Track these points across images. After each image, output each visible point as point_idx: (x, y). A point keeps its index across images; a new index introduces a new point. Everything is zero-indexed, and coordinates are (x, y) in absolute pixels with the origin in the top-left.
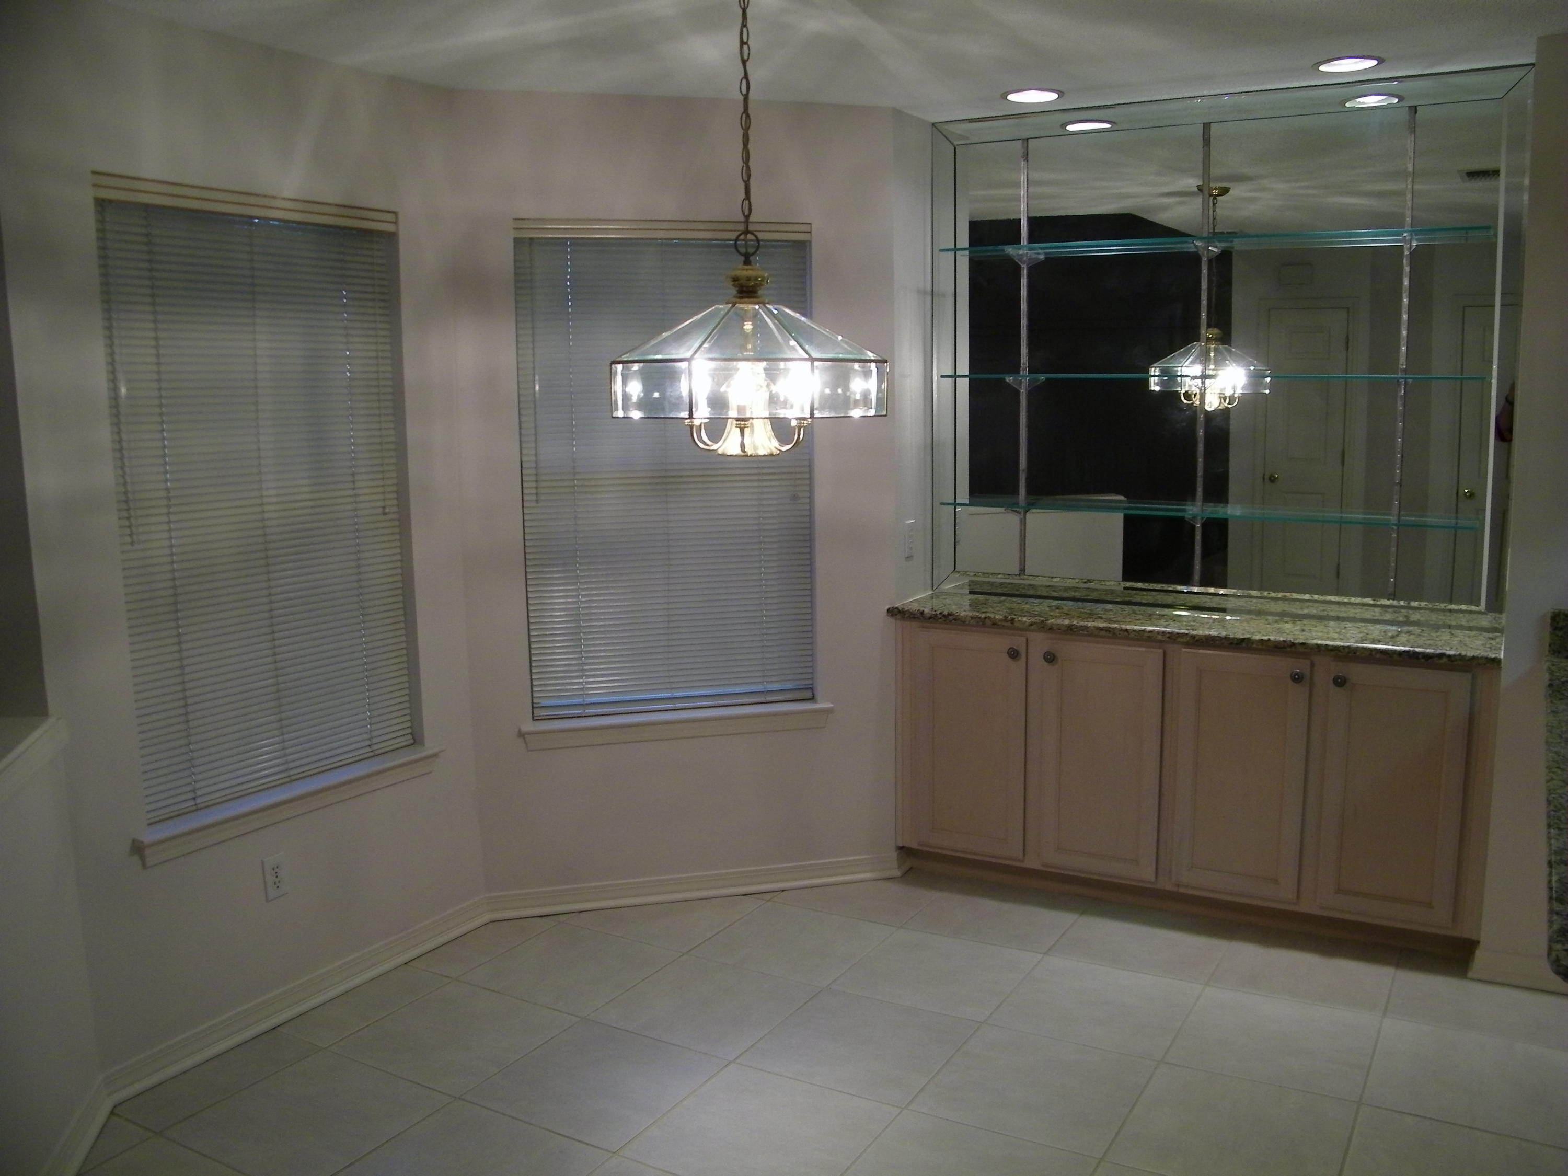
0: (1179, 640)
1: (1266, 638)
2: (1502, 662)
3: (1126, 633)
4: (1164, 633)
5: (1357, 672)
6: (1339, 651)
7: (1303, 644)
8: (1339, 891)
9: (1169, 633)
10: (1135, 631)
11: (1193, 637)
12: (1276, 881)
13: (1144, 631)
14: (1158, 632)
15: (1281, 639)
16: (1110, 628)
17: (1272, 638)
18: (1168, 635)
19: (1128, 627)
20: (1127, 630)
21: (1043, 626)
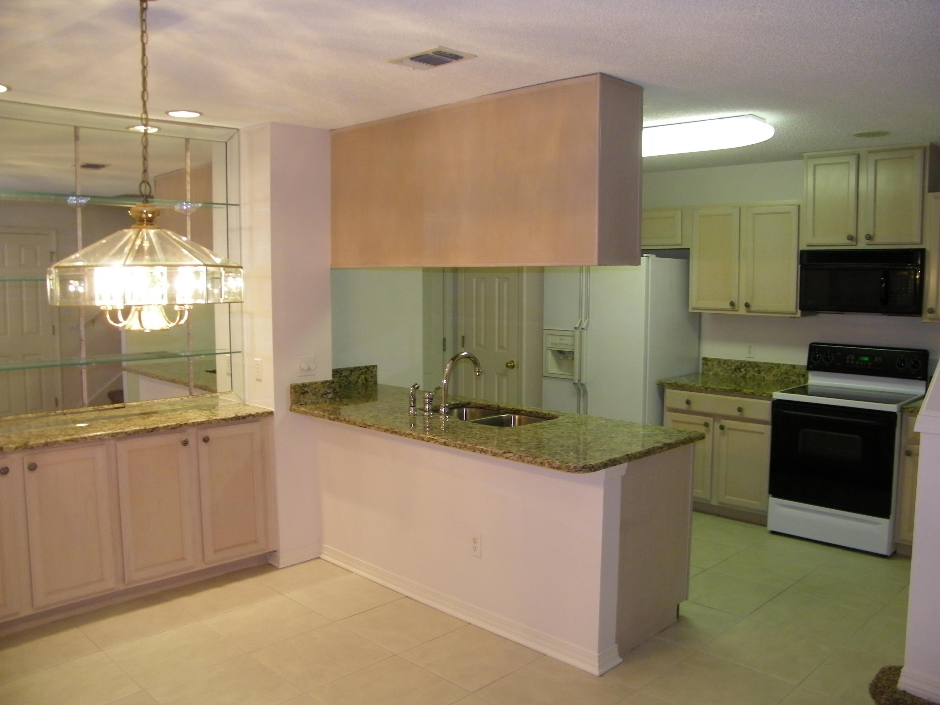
0: (119, 436)
1: (166, 425)
2: (274, 413)
3: (85, 440)
4: (108, 434)
5: (211, 433)
6: (204, 424)
7: (186, 424)
8: (216, 551)
9: (111, 433)
10: (90, 437)
11: (126, 433)
12: (183, 559)
13: (96, 436)
14: (105, 435)
15: (174, 424)
16: (74, 438)
17: (169, 424)
18: (111, 435)
19: (86, 435)
20: (85, 438)
21: (26, 447)
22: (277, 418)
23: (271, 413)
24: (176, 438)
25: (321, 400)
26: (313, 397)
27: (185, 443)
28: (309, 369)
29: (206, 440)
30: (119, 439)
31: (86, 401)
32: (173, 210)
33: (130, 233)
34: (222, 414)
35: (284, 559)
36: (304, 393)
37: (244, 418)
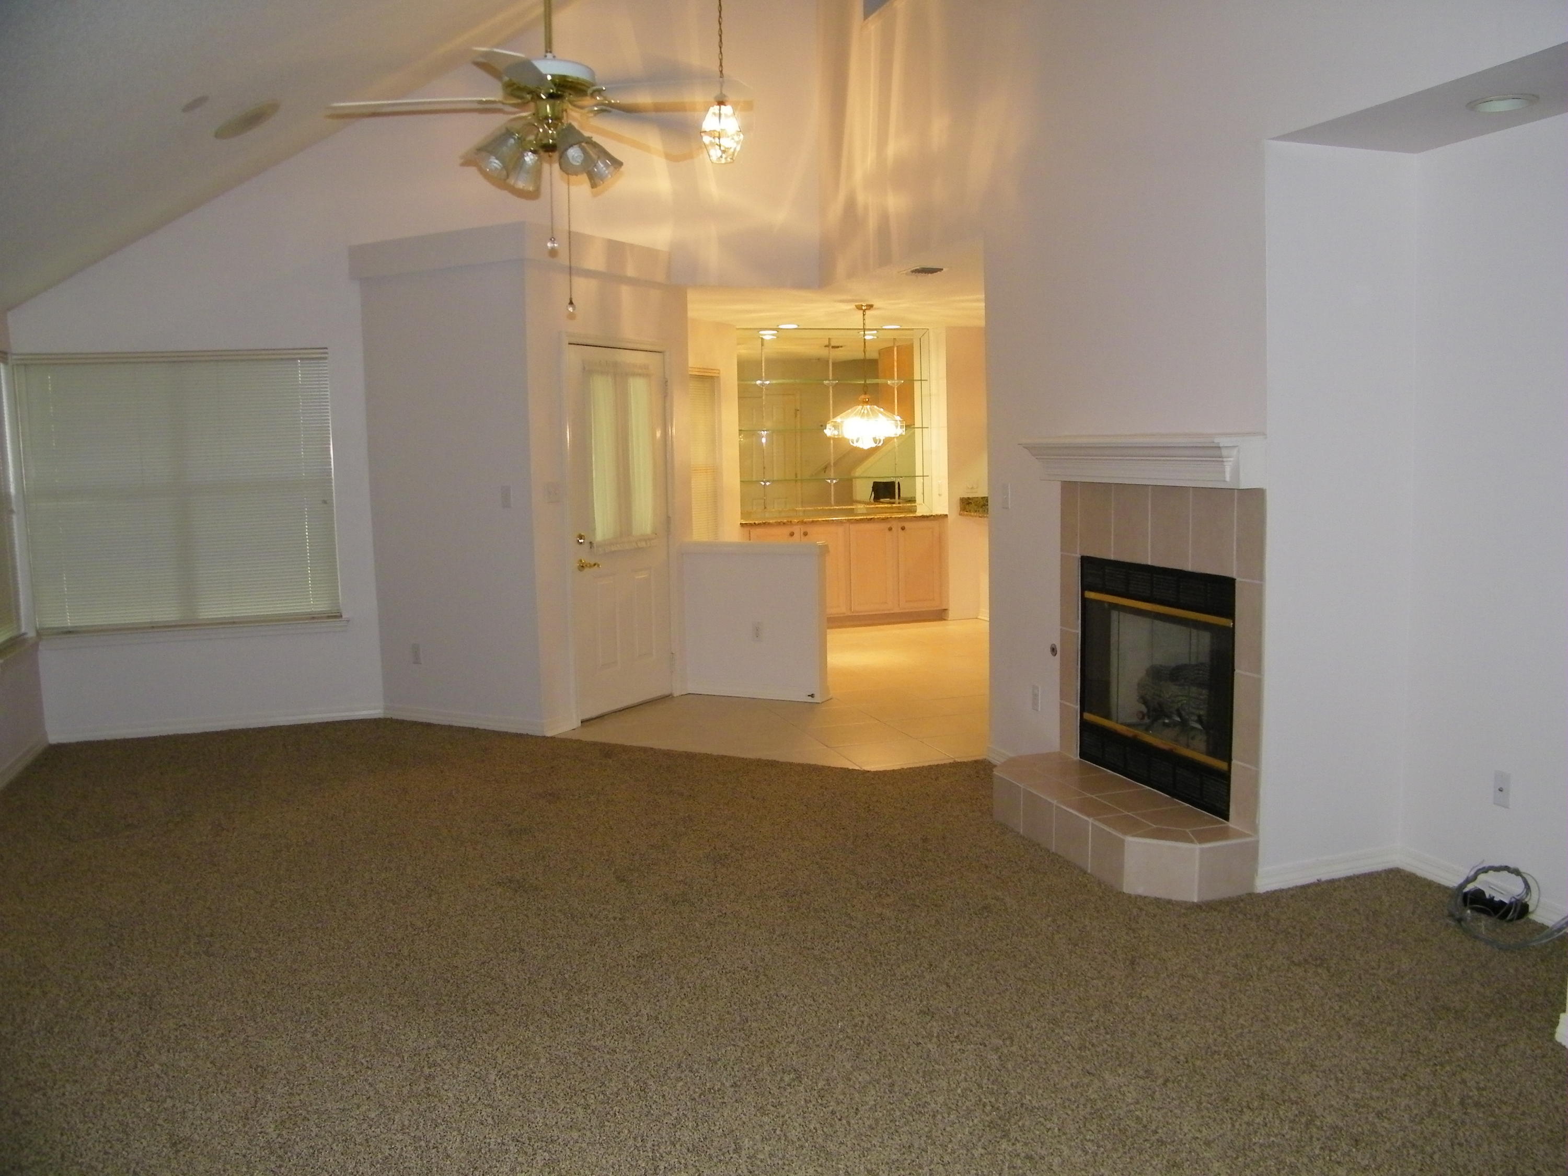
0: (851, 521)
1: (879, 517)
2: (948, 515)
4: (845, 519)
5: (907, 524)
6: (902, 518)
7: (891, 517)
10: (835, 520)
11: (855, 519)
13: (838, 520)
14: (843, 519)
15: (884, 517)
17: (881, 517)
18: (847, 520)
21: (803, 523)
22: (950, 519)
23: (946, 516)
24: (885, 526)
25: (981, 510)
26: (976, 507)
27: (890, 529)
28: (972, 488)
29: (903, 529)
30: (852, 523)
31: (833, 503)
32: (887, 384)
33: (860, 407)
34: (919, 513)
35: (951, 614)
36: (969, 503)
37: (927, 517)
